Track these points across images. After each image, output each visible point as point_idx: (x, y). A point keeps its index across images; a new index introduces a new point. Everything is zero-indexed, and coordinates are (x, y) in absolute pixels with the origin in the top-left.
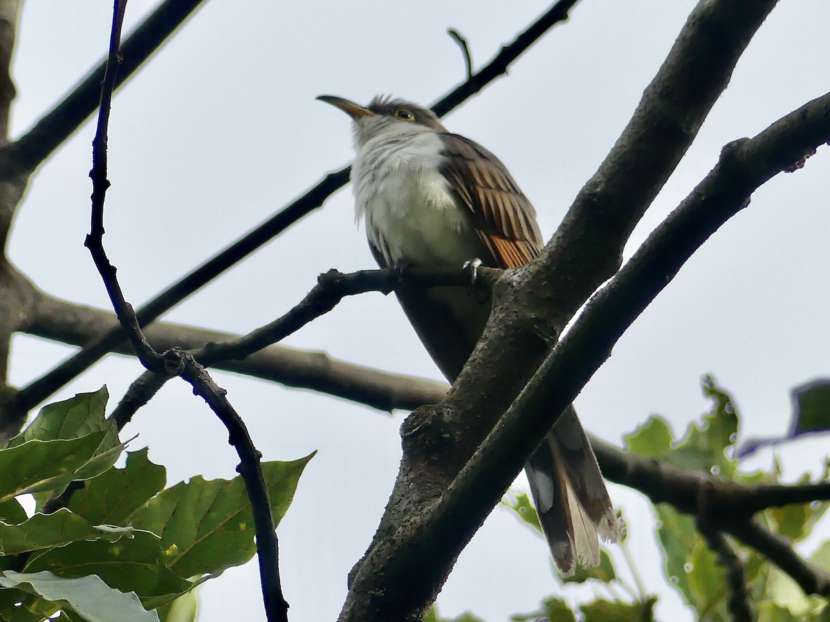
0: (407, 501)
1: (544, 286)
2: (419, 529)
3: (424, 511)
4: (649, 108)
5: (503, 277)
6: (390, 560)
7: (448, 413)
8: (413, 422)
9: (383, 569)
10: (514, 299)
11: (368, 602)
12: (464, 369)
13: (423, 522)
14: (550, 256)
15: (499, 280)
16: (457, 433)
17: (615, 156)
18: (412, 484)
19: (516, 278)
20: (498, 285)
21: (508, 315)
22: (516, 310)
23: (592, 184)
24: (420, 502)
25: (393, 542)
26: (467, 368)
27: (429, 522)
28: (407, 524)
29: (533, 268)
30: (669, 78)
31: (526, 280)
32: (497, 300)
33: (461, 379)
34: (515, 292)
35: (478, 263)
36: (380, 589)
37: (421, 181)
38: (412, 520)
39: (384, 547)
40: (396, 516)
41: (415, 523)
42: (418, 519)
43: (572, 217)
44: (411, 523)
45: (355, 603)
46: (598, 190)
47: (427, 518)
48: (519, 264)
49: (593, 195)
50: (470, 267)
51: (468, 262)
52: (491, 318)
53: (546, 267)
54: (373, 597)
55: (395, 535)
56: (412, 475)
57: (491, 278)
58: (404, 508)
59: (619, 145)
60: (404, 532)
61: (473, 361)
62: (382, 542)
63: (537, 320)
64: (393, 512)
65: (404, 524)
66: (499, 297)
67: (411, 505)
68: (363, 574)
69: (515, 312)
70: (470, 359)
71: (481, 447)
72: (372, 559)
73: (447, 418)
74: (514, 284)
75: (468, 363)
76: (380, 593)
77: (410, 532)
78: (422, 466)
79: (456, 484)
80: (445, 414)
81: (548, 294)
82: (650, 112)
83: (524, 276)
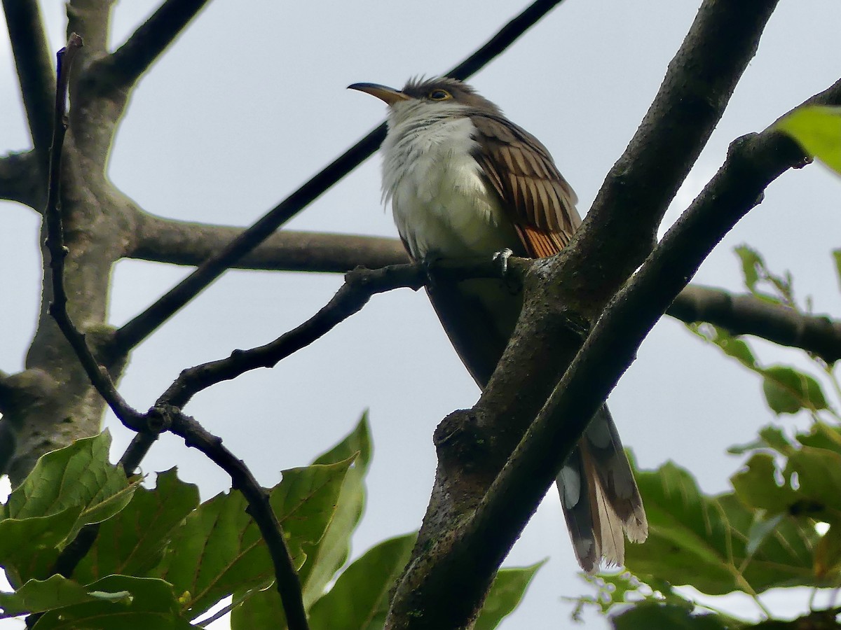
0: (444, 513)
1: (575, 276)
2: (455, 545)
3: (459, 526)
4: (673, 84)
5: (533, 268)
6: (427, 578)
7: (482, 417)
8: (445, 429)
9: (420, 589)
10: (545, 291)
11: (407, 624)
12: (497, 369)
13: (457, 537)
14: (580, 245)
15: (530, 271)
16: (492, 437)
17: (642, 134)
18: (448, 494)
19: (546, 268)
20: (529, 277)
21: (538, 309)
22: (547, 304)
23: (619, 166)
24: (456, 514)
25: (429, 560)
26: (500, 368)
27: (464, 537)
28: (443, 539)
29: (563, 258)
30: (693, 51)
31: (556, 271)
32: (529, 292)
33: (494, 379)
34: (545, 284)
35: (508, 253)
36: (419, 609)
37: (451, 165)
38: (447, 535)
39: (421, 564)
40: (433, 529)
41: (450, 538)
42: (451, 534)
43: (601, 202)
44: (447, 538)
45: (394, 626)
46: (626, 172)
47: (461, 534)
48: (550, 254)
49: (621, 178)
50: (500, 258)
51: (498, 254)
52: (523, 313)
53: (576, 257)
54: (412, 619)
55: (431, 552)
56: (447, 486)
57: (522, 268)
58: (440, 520)
59: (645, 123)
60: (439, 548)
61: (506, 359)
62: (419, 558)
63: (570, 314)
64: (430, 525)
65: (440, 539)
66: (530, 290)
67: (448, 518)
68: (400, 594)
69: (546, 306)
70: (503, 357)
71: (511, 458)
72: (410, 577)
73: (480, 422)
74: (545, 275)
75: (501, 362)
76: (418, 614)
77: (445, 548)
78: (457, 476)
79: (488, 497)
80: (479, 418)
81: (579, 286)
82: (674, 88)
83: (553, 267)
